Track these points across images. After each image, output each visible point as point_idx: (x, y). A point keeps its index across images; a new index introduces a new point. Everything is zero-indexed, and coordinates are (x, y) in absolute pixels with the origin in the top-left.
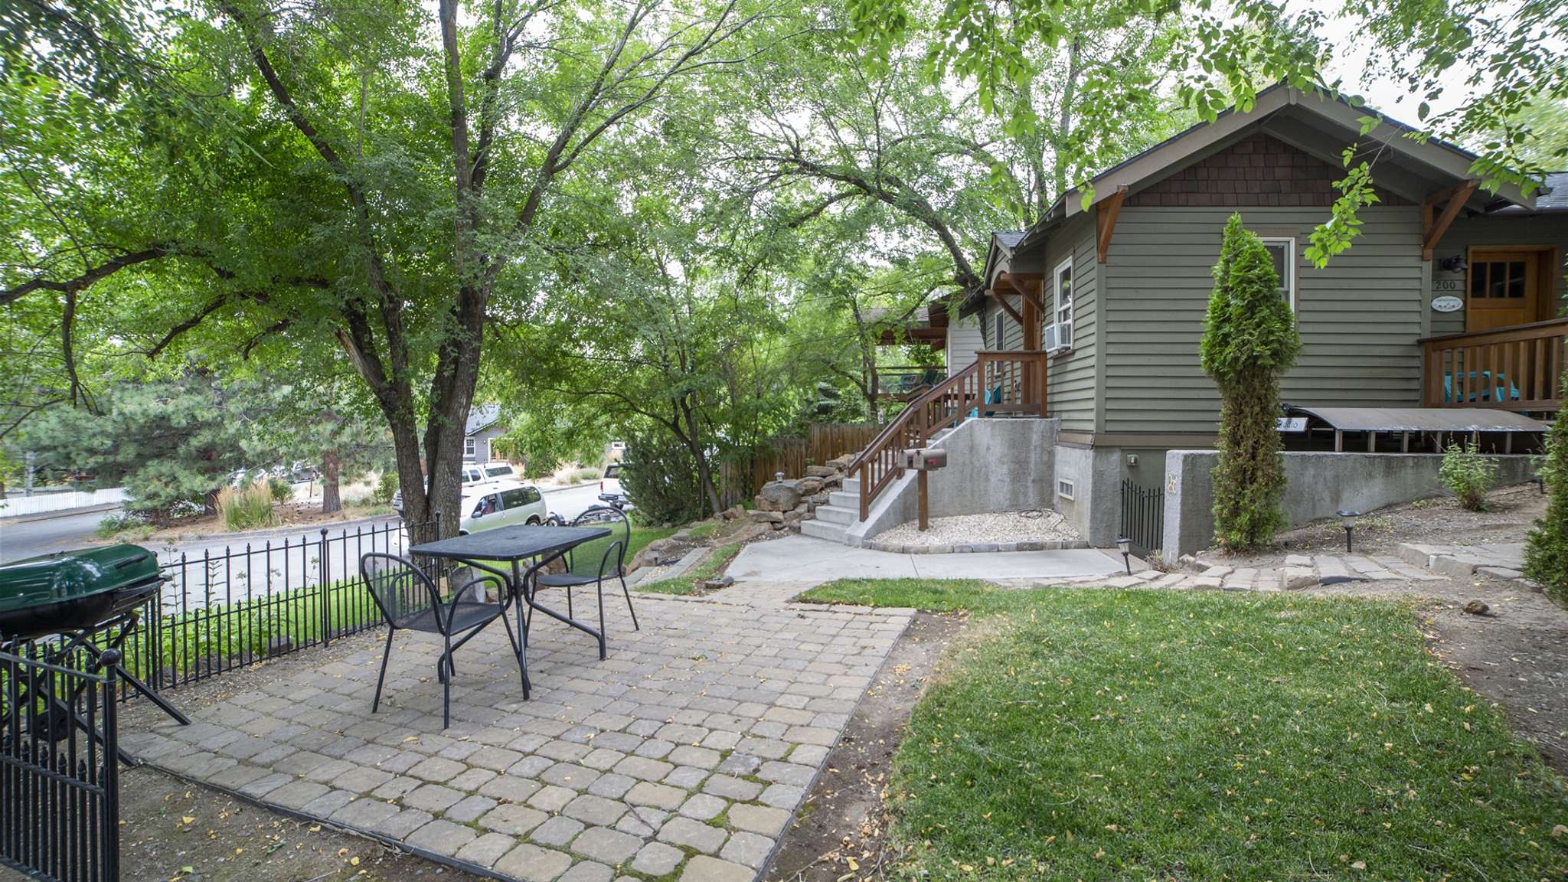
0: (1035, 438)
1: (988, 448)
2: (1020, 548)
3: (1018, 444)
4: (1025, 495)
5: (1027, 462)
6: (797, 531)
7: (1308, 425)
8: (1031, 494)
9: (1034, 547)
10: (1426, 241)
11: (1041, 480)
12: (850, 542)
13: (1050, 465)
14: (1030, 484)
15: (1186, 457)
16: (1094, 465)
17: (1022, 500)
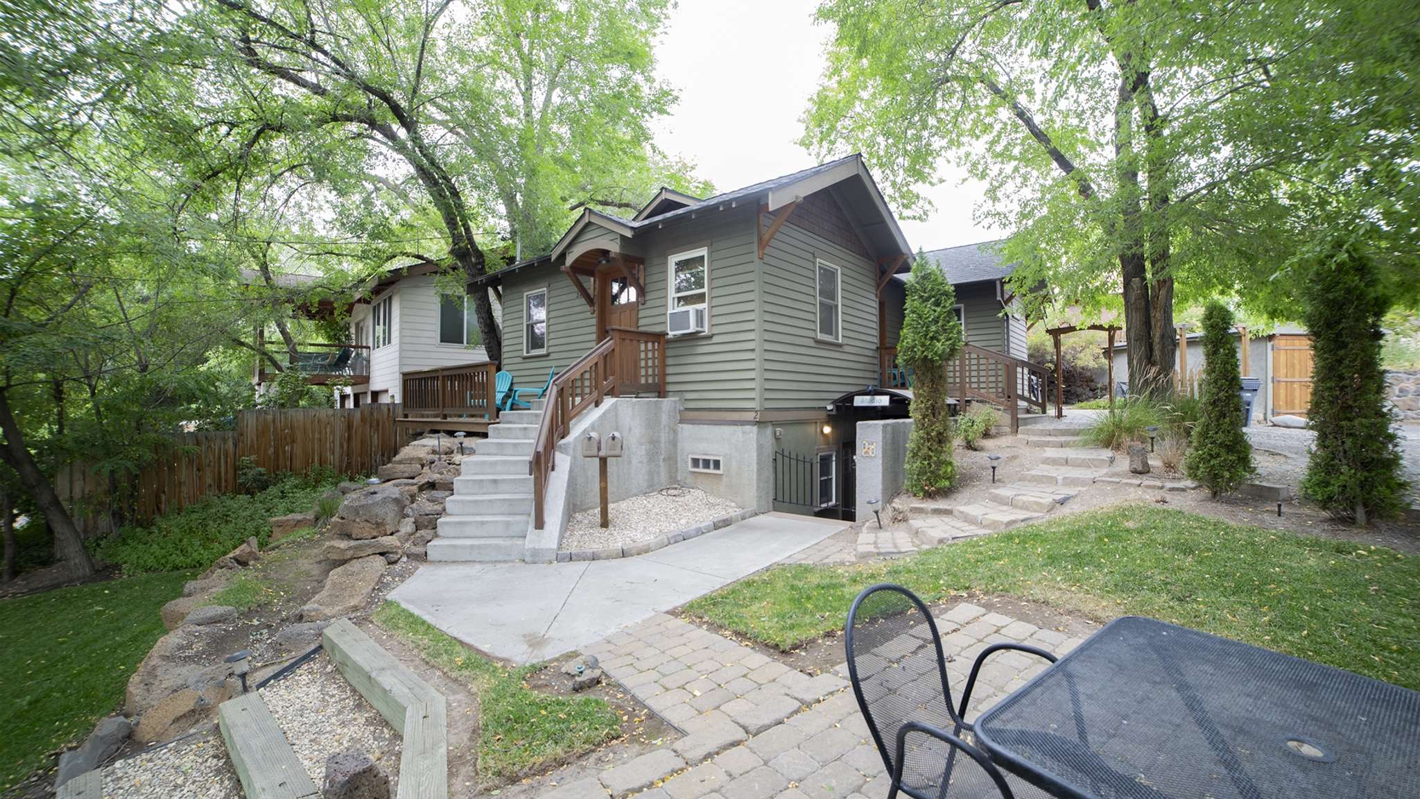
0: (664, 418)
1: (630, 429)
2: (716, 527)
3: (652, 423)
4: (658, 474)
5: (659, 442)
6: (423, 558)
7: (891, 401)
8: (663, 474)
9: (726, 523)
10: (878, 286)
11: (669, 458)
12: (535, 558)
13: (674, 443)
14: (661, 463)
15: (885, 426)
16: (757, 439)
17: (656, 480)
